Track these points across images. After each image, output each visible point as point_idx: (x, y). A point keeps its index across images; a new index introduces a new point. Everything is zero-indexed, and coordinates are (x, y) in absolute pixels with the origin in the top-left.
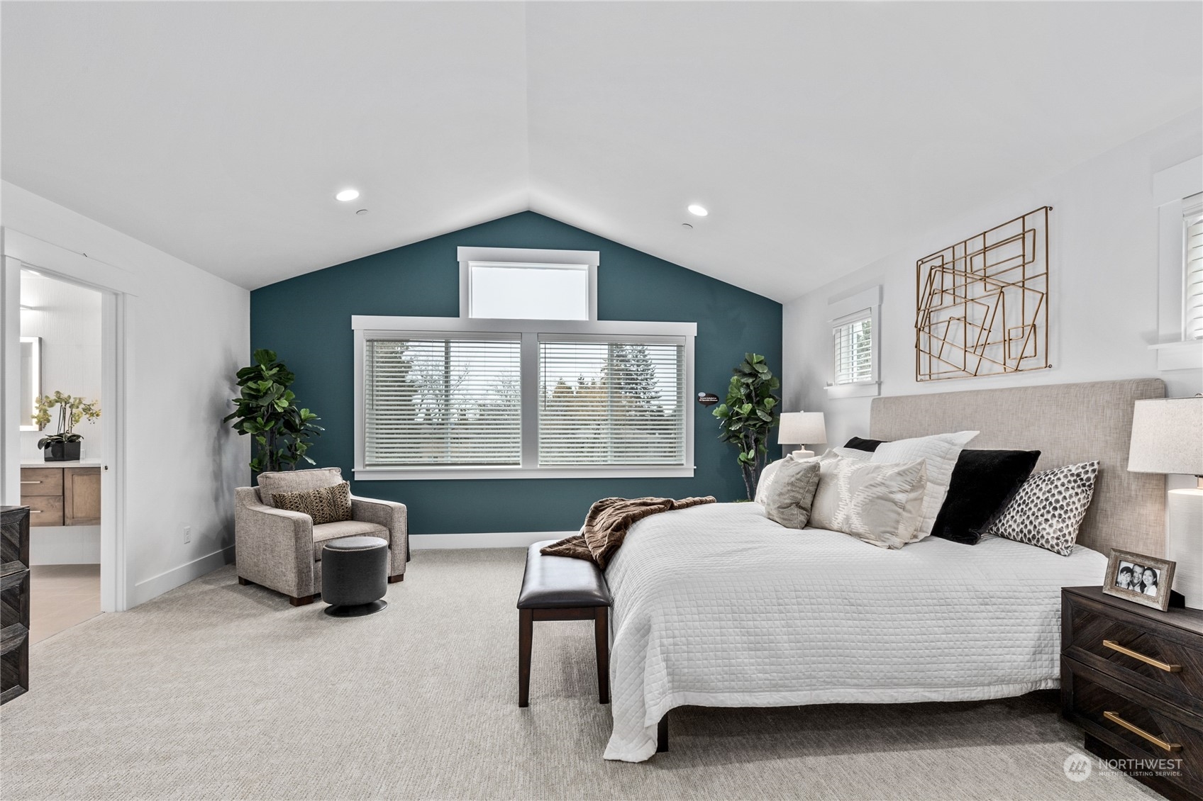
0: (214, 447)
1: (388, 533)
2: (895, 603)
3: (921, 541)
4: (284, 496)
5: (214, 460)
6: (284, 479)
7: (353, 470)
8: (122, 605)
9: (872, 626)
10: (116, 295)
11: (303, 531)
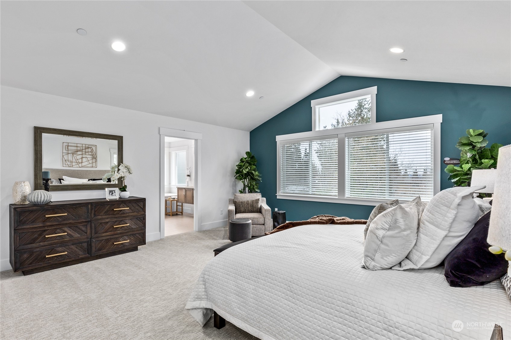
0: (233, 184)
1: (263, 219)
2: (318, 301)
3: (404, 270)
4: (236, 202)
5: (233, 189)
6: (240, 196)
7: (276, 195)
8: (197, 230)
9: (297, 309)
10: (196, 140)
11: (231, 214)
